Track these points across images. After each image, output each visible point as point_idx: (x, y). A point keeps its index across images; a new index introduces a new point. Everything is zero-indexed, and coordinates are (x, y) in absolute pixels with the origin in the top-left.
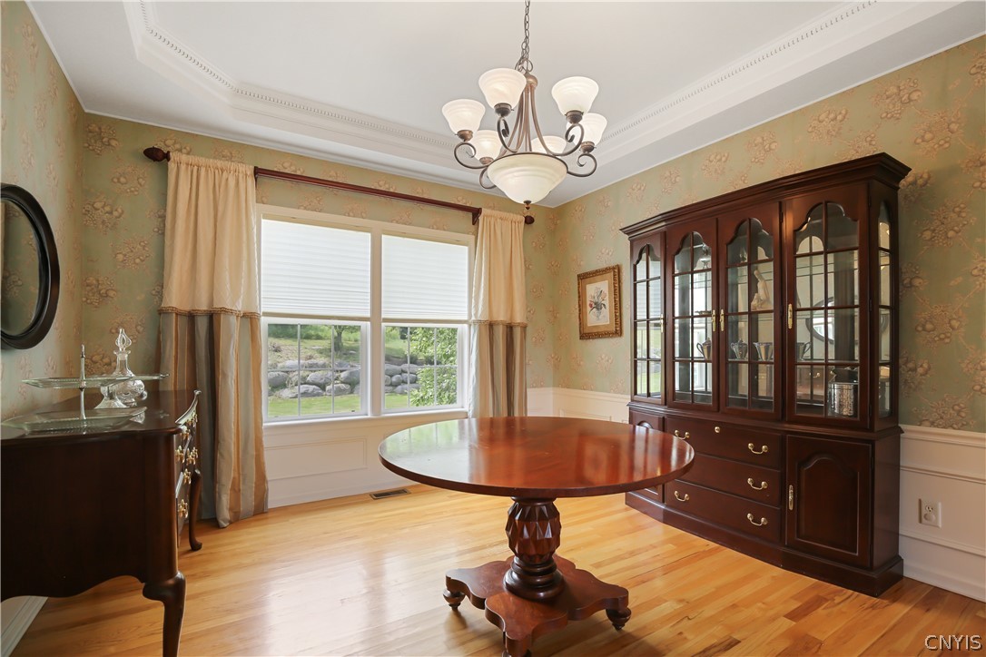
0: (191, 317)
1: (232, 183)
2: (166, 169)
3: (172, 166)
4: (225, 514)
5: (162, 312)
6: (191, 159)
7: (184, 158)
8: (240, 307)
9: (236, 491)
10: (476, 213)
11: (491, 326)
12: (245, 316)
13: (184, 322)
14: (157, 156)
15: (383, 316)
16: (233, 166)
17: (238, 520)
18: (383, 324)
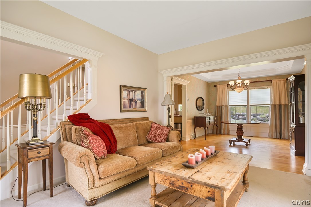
0: (220, 106)
1: (224, 88)
2: (216, 87)
3: (217, 87)
4: (222, 133)
5: (216, 106)
6: (219, 85)
7: (218, 86)
8: (225, 105)
9: (224, 130)
10: (271, 81)
11: (275, 105)
12: (226, 106)
13: (219, 107)
14: (215, 86)
15: (250, 104)
16: (224, 85)
17: (224, 134)
18: (250, 106)
